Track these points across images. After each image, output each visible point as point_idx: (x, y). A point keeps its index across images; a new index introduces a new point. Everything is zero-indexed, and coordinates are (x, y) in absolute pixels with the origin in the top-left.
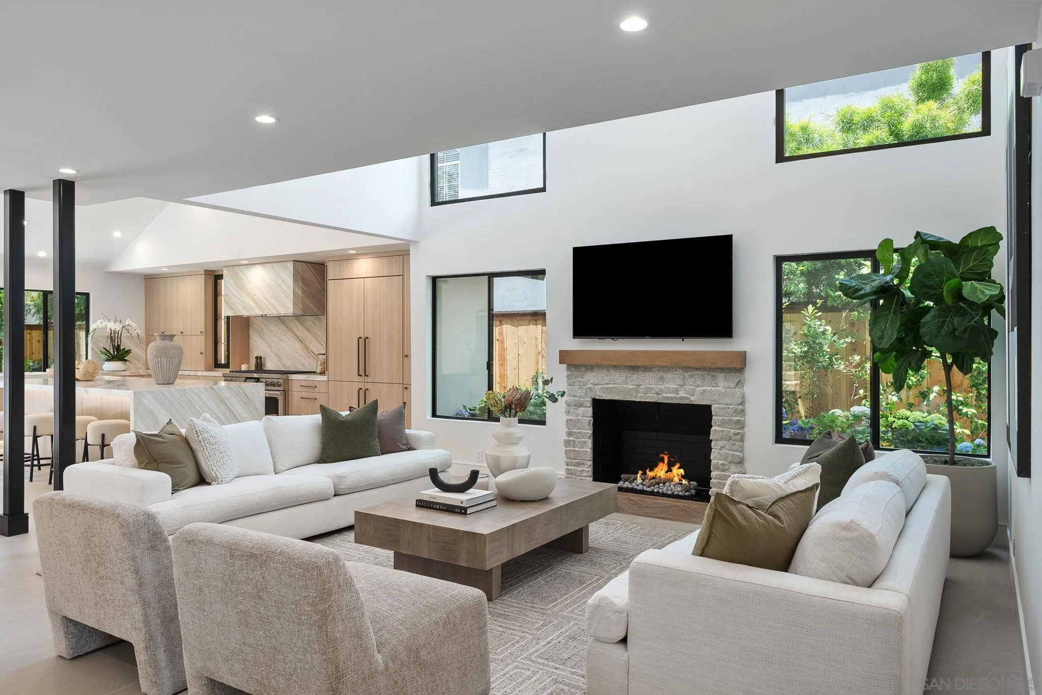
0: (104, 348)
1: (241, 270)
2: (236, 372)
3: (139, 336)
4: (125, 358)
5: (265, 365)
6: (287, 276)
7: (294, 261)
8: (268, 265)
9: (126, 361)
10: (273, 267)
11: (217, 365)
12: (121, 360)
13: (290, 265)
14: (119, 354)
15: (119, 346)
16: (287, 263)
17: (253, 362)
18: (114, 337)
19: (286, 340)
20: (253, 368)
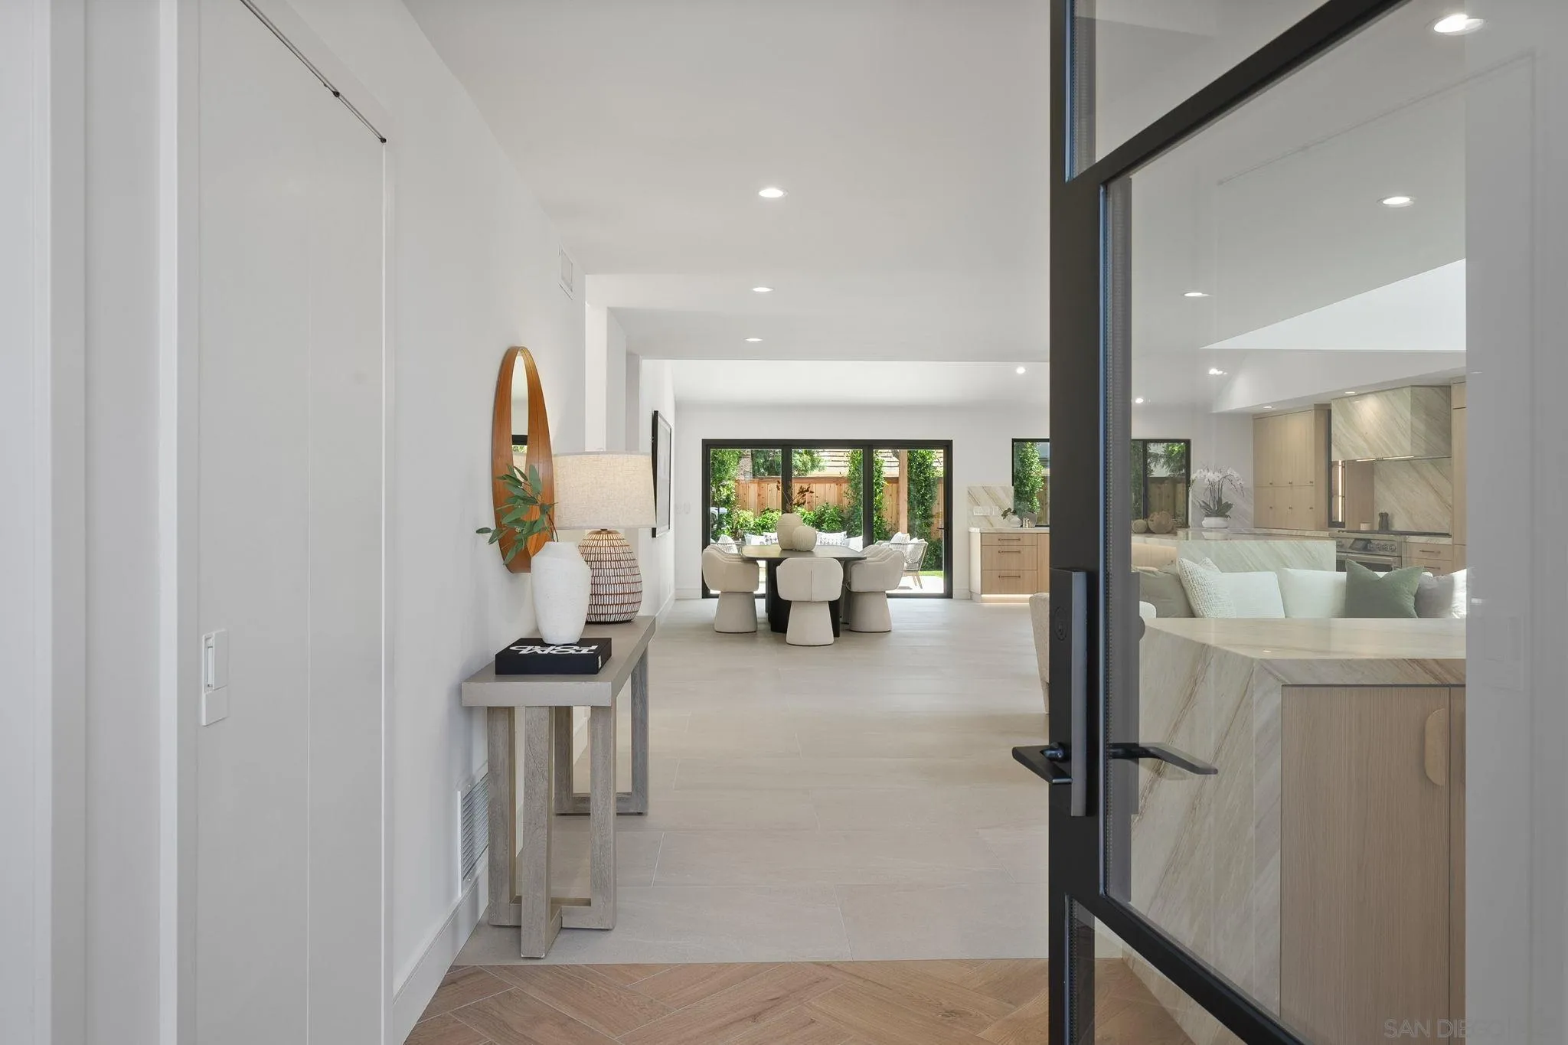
0: (1204, 502)
1: (1350, 401)
2: (1353, 532)
3: (1242, 487)
4: (1227, 514)
5: (1392, 526)
6: (1403, 406)
7: (1412, 386)
8: (1381, 393)
9: (1227, 516)
10: (1386, 396)
11: (1332, 523)
12: (1221, 516)
13: (1407, 392)
14: (1220, 508)
15: (1220, 499)
16: (1404, 390)
17: (1378, 519)
18: (1215, 489)
19: (1419, 491)
20: (1377, 528)
